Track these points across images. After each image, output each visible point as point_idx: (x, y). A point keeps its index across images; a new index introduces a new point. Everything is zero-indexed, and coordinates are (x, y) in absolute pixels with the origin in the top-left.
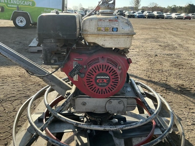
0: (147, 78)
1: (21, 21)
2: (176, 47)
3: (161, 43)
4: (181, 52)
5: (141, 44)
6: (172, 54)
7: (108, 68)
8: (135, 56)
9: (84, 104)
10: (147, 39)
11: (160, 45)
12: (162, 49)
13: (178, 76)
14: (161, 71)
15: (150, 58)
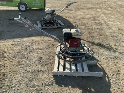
0: (87, 40)
1: (23, 8)
2: (103, 23)
3: (97, 21)
4: (104, 27)
5: (87, 22)
6: (100, 28)
7: (77, 42)
8: (84, 30)
9: (71, 49)
10: (90, 18)
11: (95, 23)
12: (96, 25)
13: (99, 39)
14: (93, 37)
15: (90, 31)
